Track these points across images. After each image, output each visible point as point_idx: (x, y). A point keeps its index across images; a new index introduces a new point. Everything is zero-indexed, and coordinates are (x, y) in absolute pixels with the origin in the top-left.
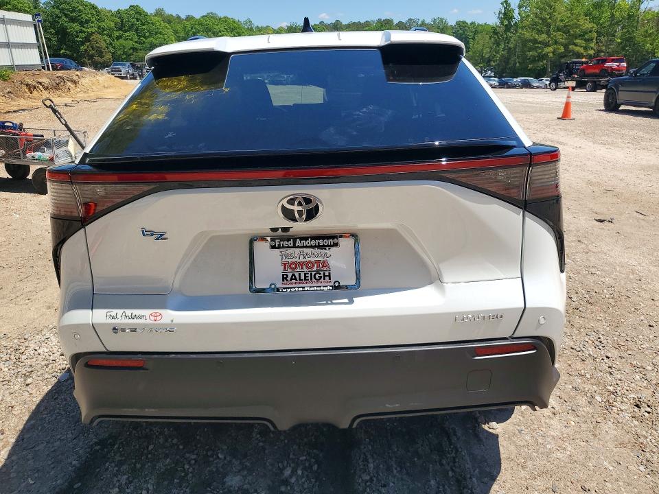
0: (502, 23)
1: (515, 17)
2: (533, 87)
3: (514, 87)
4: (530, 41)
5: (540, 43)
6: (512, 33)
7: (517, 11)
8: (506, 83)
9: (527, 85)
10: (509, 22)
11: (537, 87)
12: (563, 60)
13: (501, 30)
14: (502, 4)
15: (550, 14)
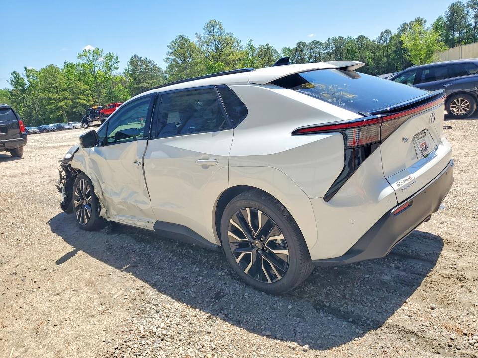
0: (17, 88)
1: (26, 83)
2: (66, 129)
3: (52, 131)
4: (45, 99)
5: (53, 100)
6: (28, 94)
7: (26, 79)
8: (45, 129)
9: (60, 128)
10: (23, 87)
11: (69, 129)
12: (74, 110)
13: (18, 93)
14: (12, 74)
15: (54, 80)
